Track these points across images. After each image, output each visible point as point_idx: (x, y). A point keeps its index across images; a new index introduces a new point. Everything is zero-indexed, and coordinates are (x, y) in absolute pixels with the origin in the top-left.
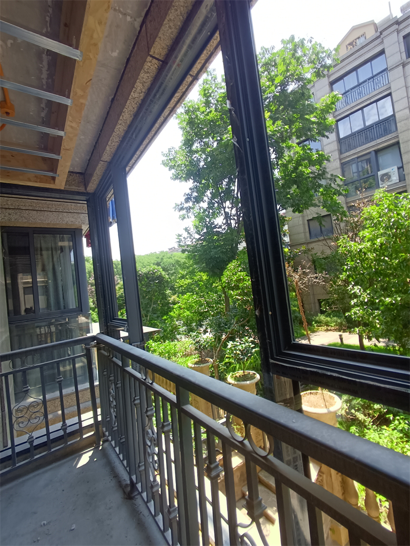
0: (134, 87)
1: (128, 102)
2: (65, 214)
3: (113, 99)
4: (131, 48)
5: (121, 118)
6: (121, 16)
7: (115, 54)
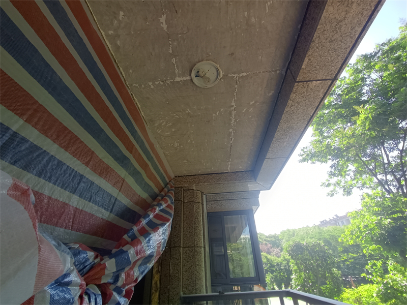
0: (286, 105)
1: (283, 115)
2: (242, 200)
3: (271, 119)
4: (280, 86)
5: (279, 127)
6: (273, 73)
7: (271, 94)
